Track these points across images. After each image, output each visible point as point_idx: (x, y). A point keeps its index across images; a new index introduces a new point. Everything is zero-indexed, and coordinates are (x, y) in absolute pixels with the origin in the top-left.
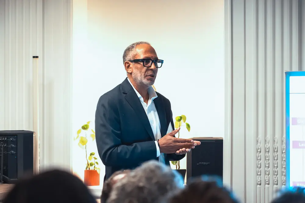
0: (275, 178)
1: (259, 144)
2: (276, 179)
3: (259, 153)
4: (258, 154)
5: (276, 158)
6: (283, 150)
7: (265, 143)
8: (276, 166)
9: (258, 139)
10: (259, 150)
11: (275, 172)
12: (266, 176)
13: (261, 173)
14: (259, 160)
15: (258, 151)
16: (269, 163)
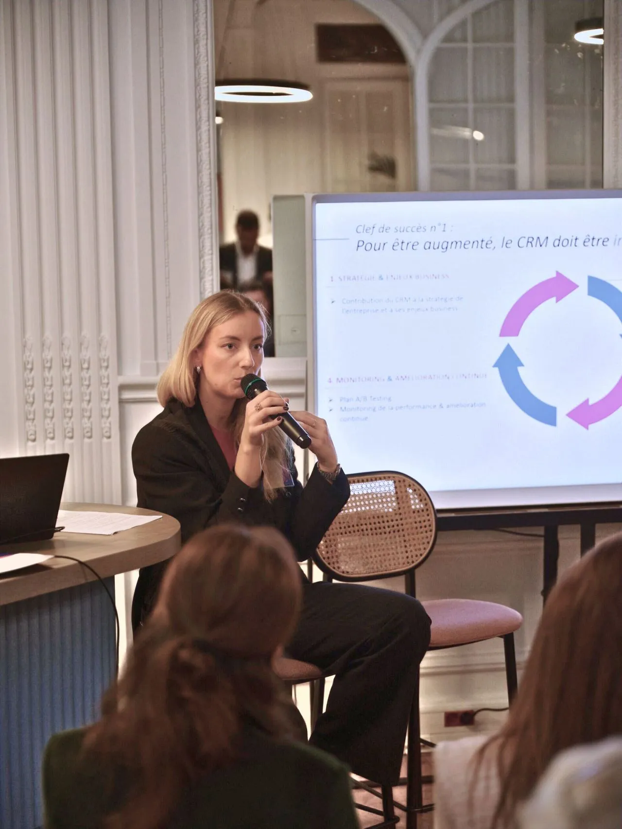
0: (67, 424)
1: (28, 353)
2: (70, 425)
3: (28, 371)
4: (27, 375)
5: (67, 381)
6: (84, 363)
7: (43, 351)
8: (68, 397)
9: (26, 342)
10: (29, 366)
11: (66, 411)
12: (46, 422)
13: (34, 415)
14: (30, 388)
15: (27, 367)
16: (52, 394)
